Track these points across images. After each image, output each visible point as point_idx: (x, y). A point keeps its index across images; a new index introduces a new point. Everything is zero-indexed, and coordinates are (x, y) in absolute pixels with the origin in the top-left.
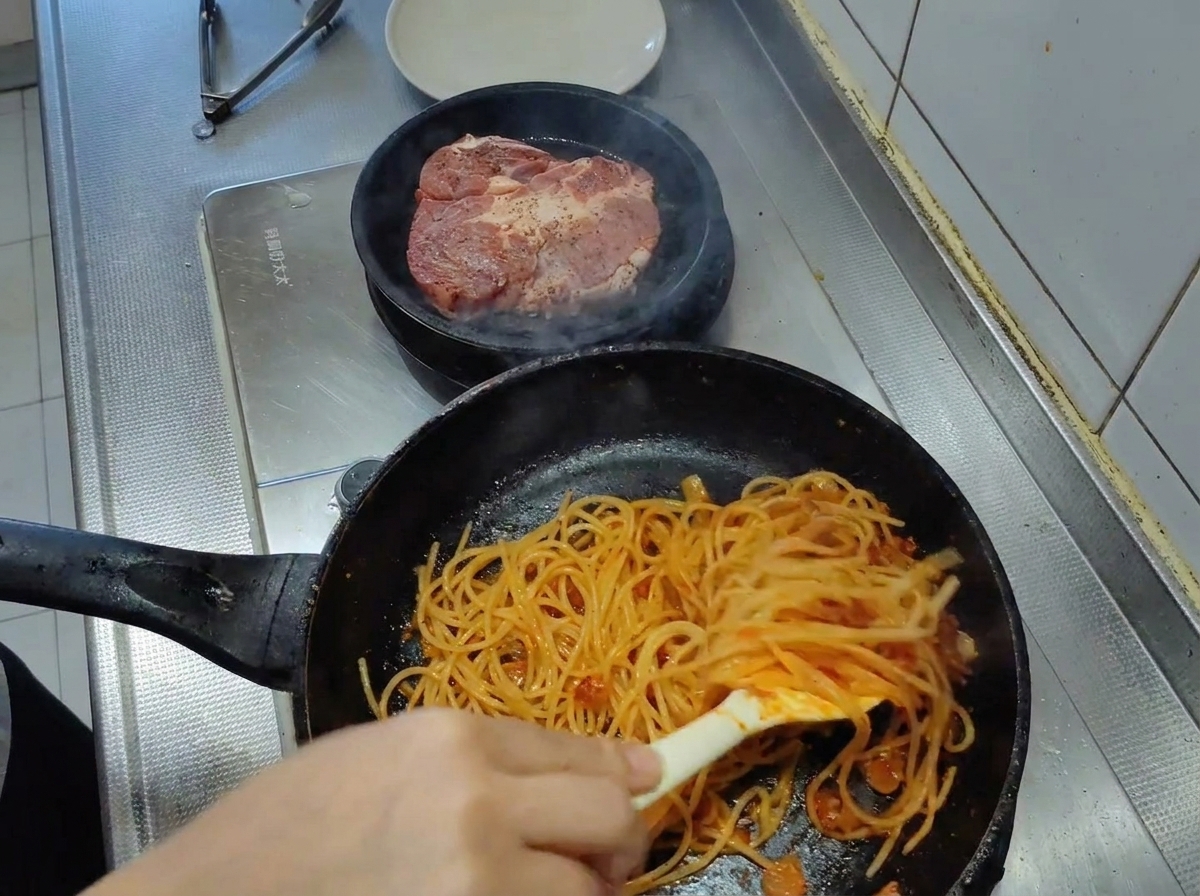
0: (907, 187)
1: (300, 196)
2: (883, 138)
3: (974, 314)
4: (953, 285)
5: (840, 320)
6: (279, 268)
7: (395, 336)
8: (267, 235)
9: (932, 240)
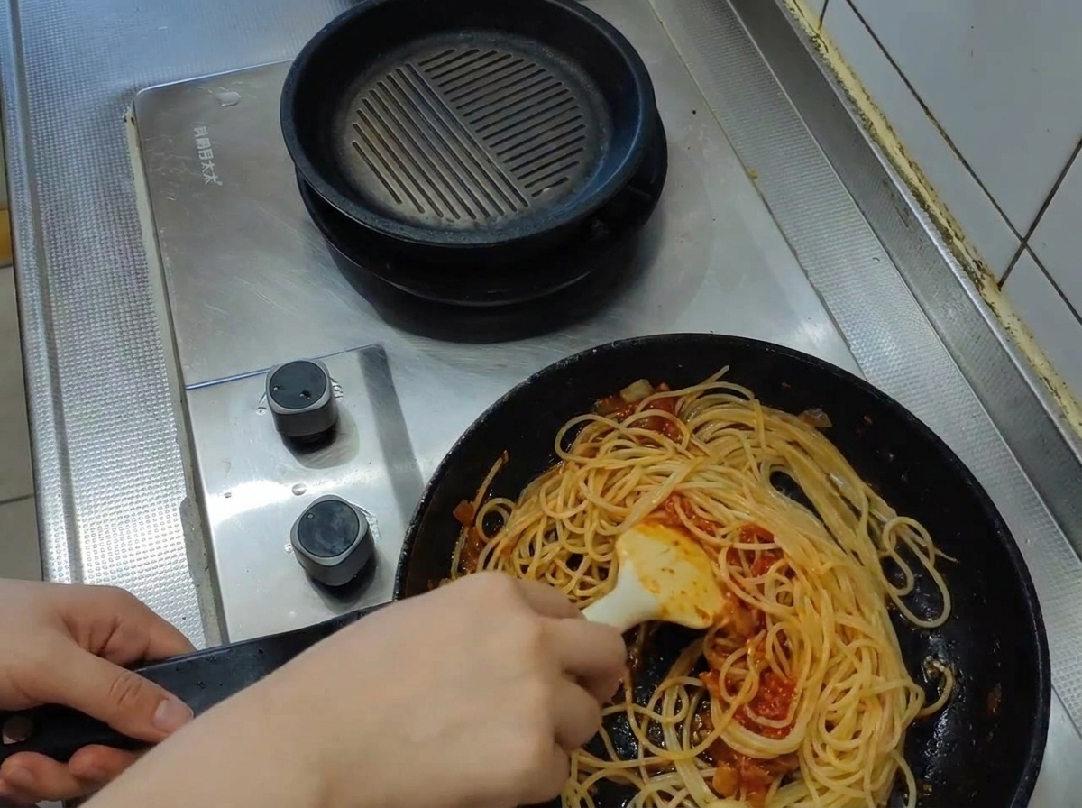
0: (839, 82)
1: (230, 94)
2: (818, 36)
3: (908, 211)
4: (887, 182)
5: (773, 217)
6: (208, 166)
7: (326, 234)
8: (197, 133)
9: (867, 138)
